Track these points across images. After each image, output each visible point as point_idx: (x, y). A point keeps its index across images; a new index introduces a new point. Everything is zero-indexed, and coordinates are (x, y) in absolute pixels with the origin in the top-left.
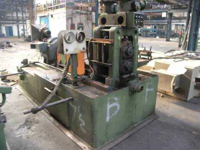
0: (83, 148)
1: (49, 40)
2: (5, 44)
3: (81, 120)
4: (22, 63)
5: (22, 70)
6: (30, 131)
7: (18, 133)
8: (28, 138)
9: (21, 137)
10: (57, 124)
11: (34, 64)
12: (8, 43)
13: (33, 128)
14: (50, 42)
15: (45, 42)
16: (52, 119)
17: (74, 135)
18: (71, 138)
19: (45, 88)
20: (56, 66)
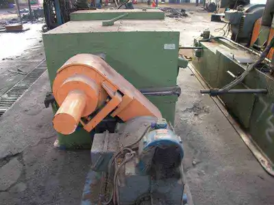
0: (260, 160)
1: (246, 9)
2: (179, 11)
3: (270, 123)
4: (201, 36)
5: (201, 45)
6: (196, 118)
7: (184, 115)
8: (194, 125)
9: (186, 121)
10: (232, 121)
11: (217, 40)
12: (183, 11)
13: (201, 116)
14: (247, 11)
15: (239, 10)
16: (226, 112)
17: (252, 142)
18: (247, 143)
19: (228, 72)
20: (248, 46)
